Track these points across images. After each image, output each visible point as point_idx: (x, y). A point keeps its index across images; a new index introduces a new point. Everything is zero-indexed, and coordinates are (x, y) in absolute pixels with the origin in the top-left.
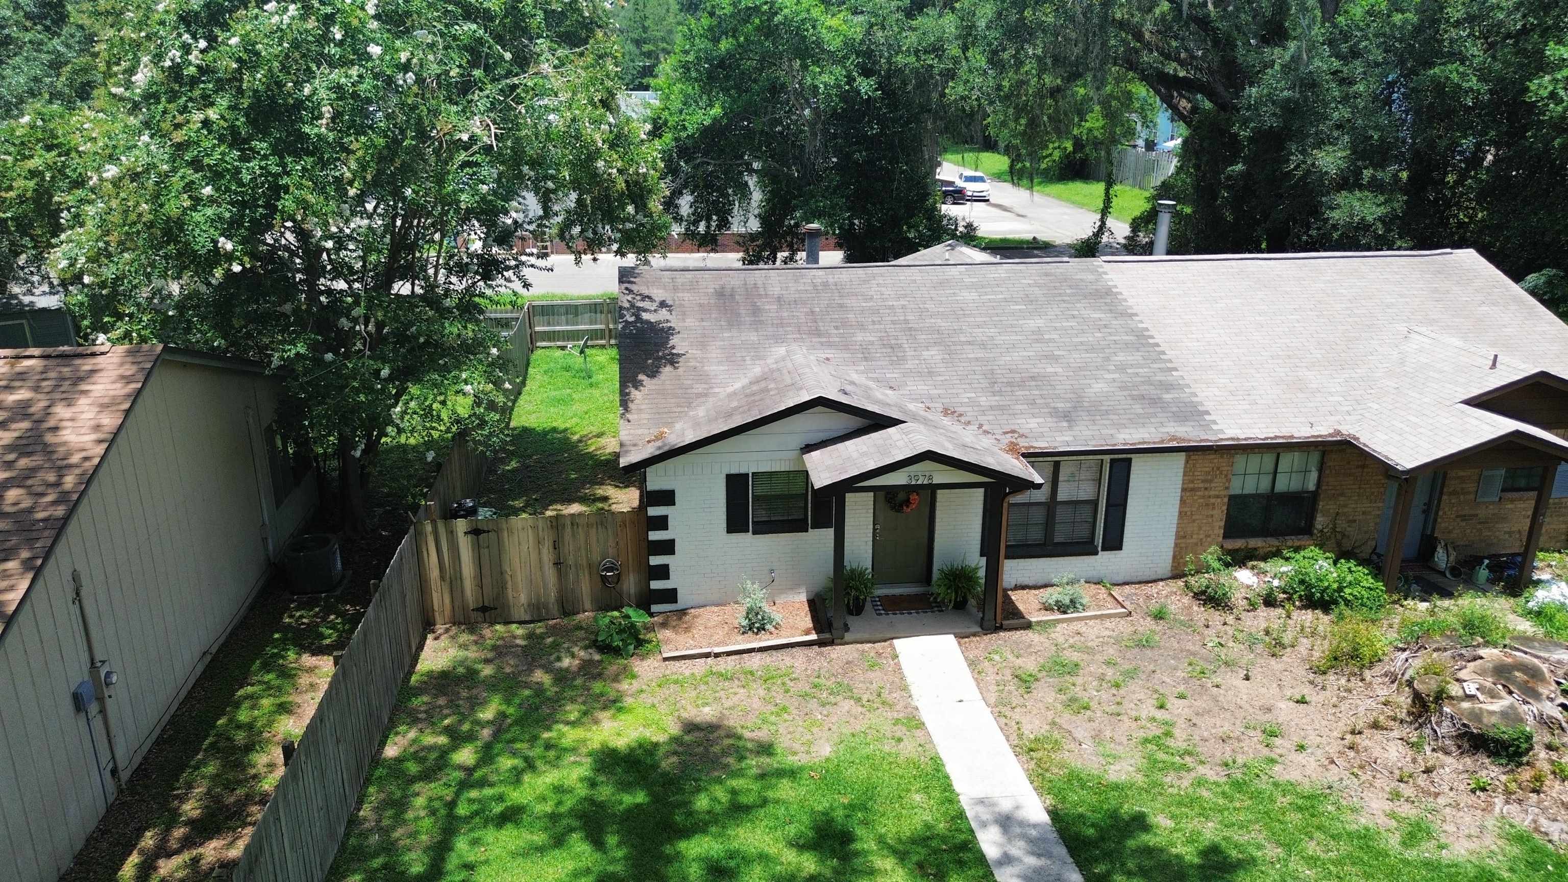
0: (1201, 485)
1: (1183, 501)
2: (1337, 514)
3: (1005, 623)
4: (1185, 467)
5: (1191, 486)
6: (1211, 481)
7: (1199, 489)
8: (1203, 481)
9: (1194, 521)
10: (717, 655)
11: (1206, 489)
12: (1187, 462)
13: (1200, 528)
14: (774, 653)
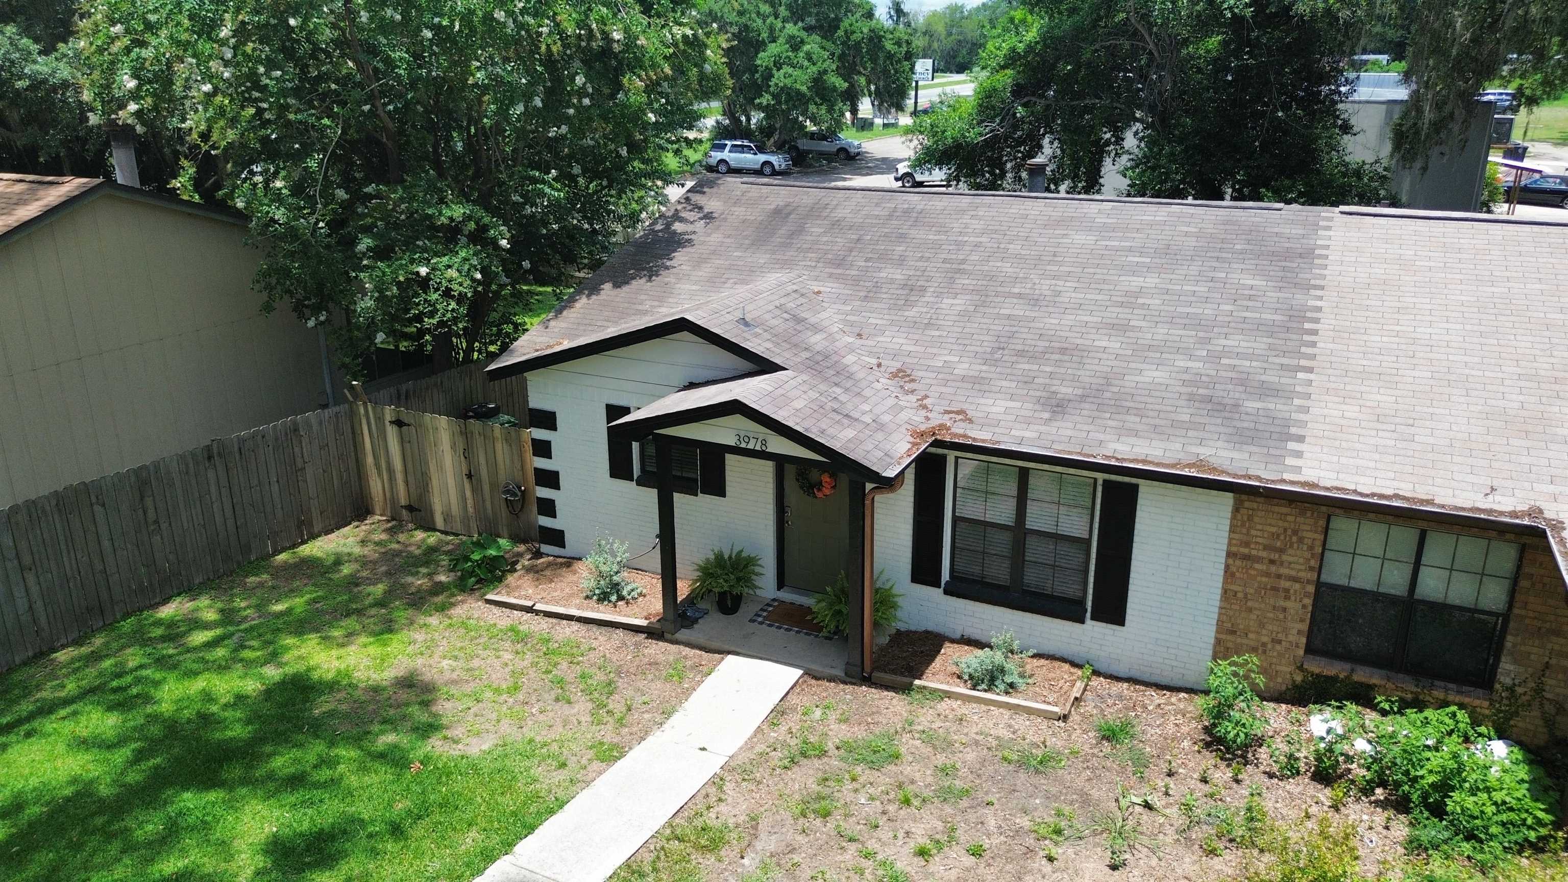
0: (1264, 554)
1: (1229, 574)
2: (1547, 666)
3: (876, 674)
4: (1233, 518)
5: (1245, 551)
6: (1281, 551)
7: (1259, 560)
8: (1266, 548)
9: (1250, 610)
10: (537, 612)
11: (1272, 562)
12: (1236, 510)
13: (1262, 625)
14: (594, 628)
